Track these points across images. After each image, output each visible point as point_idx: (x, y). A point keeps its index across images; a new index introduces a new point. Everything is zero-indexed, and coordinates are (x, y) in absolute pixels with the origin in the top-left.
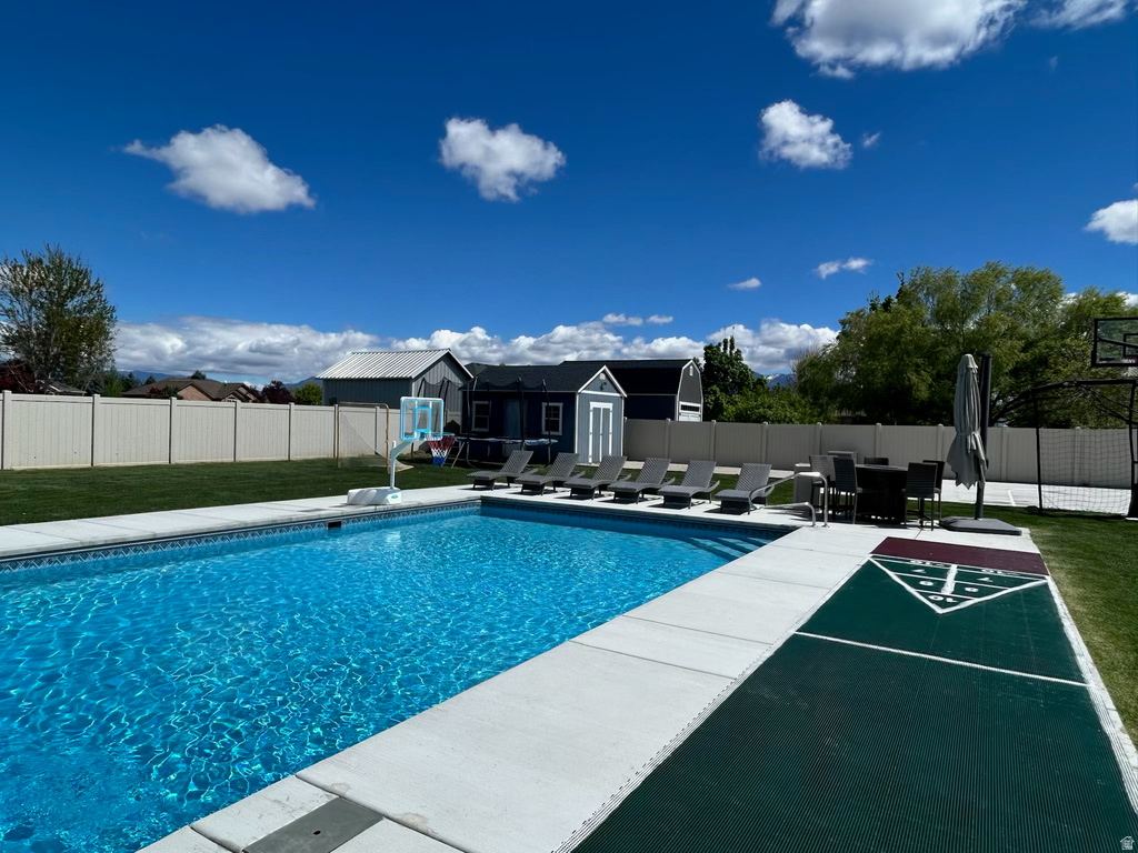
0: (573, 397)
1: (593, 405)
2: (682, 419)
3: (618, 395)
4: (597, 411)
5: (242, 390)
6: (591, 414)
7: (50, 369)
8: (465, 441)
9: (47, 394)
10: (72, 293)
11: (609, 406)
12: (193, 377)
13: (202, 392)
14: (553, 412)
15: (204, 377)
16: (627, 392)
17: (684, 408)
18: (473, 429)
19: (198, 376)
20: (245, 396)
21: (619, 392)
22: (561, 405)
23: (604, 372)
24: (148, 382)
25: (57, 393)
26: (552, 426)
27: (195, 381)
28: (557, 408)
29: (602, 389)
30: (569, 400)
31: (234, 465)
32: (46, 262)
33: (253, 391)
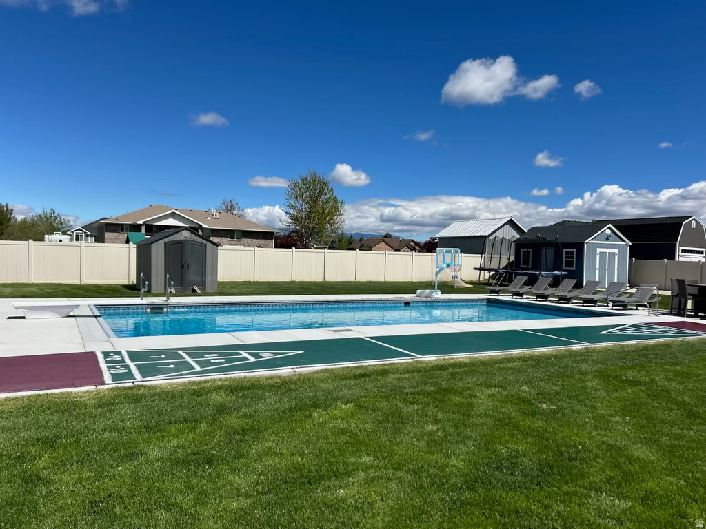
0: (582, 245)
1: (599, 250)
2: (681, 259)
3: (623, 243)
4: (603, 255)
5: (412, 243)
6: (598, 256)
7: (311, 235)
8: (506, 272)
9: (310, 248)
10: (321, 193)
11: (616, 251)
12: (385, 236)
13: (389, 245)
14: (569, 255)
15: (391, 236)
16: (631, 241)
17: (684, 251)
18: (521, 266)
19: (387, 236)
20: (414, 247)
21: (623, 241)
22: (575, 250)
23: (609, 228)
24: (360, 240)
25: (315, 248)
26: (569, 264)
27: (386, 239)
28: (572, 253)
29: (607, 240)
30: (580, 247)
31: (385, 282)
32: (309, 179)
33: (417, 244)
